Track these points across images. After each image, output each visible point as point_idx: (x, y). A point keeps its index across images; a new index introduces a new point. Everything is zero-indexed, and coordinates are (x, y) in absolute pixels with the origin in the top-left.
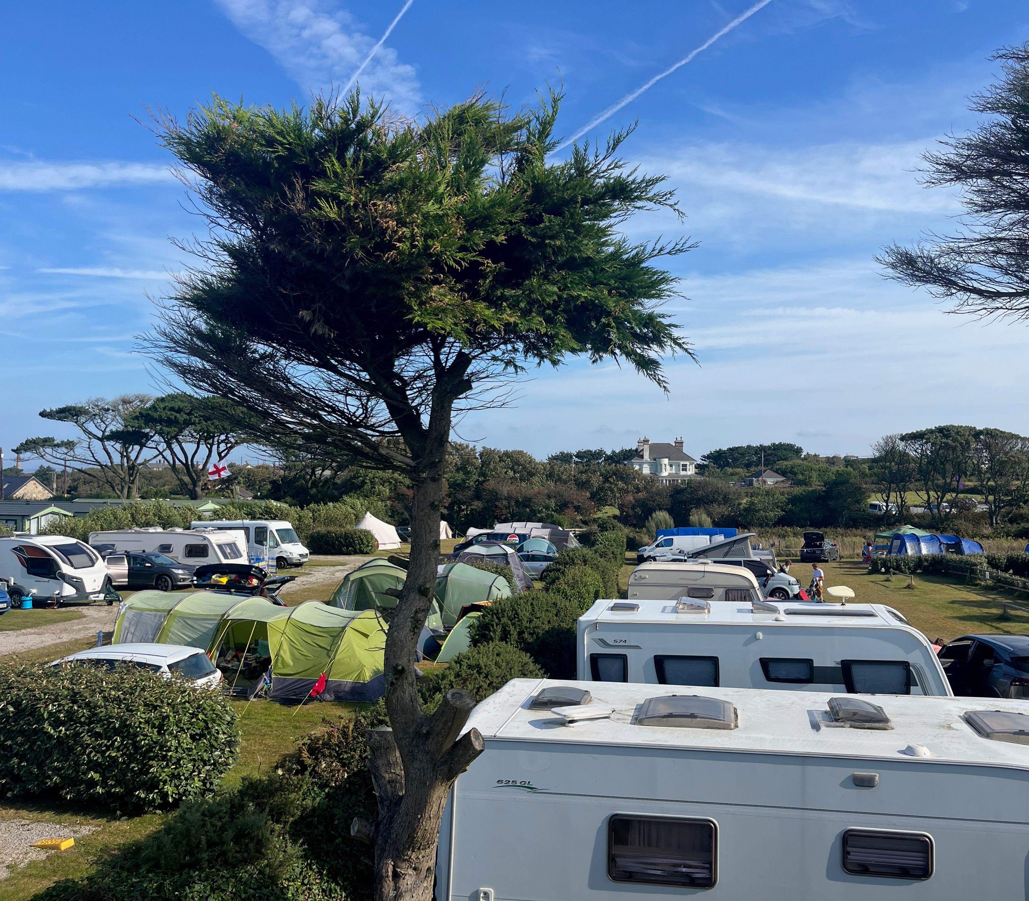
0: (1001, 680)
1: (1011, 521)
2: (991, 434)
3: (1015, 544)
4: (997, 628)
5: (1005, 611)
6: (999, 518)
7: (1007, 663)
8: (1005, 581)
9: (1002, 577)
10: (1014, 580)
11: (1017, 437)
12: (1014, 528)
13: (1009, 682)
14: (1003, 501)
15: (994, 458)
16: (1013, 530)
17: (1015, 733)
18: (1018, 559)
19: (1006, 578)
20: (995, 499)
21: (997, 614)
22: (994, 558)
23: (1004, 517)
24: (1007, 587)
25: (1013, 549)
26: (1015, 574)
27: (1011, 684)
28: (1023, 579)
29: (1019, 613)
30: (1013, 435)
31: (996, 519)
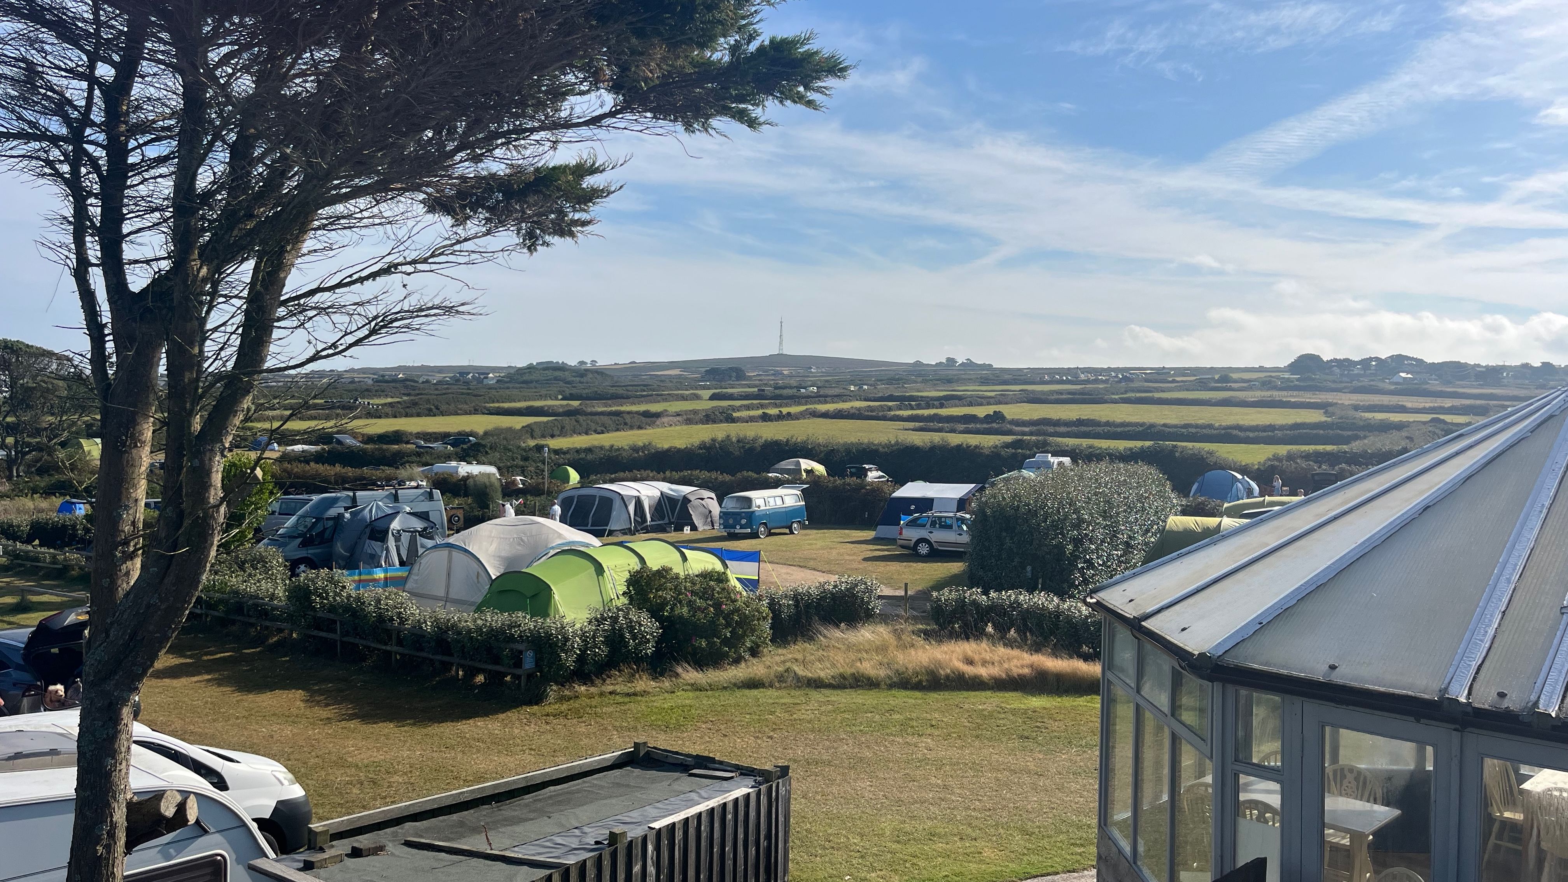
0: (11, 693)
1: (41, 472)
2: (11, 348)
3: (44, 504)
4: (10, 623)
5: (23, 598)
6: (21, 468)
7: (18, 667)
8: (27, 557)
9: (21, 550)
10: (39, 553)
11: (50, 354)
12: (42, 482)
13: (21, 693)
14: (28, 445)
15: (16, 383)
16: (42, 485)
17: (9, 758)
18: (47, 524)
19: (27, 552)
20: (16, 442)
21: (12, 604)
22: (11, 526)
23: (29, 466)
24: (28, 564)
25: (41, 511)
26: (41, 545)
27: (24, 695)
28: (52, 551)
29: (45, 598)
30: (44, 350)
31: (17, 470)
